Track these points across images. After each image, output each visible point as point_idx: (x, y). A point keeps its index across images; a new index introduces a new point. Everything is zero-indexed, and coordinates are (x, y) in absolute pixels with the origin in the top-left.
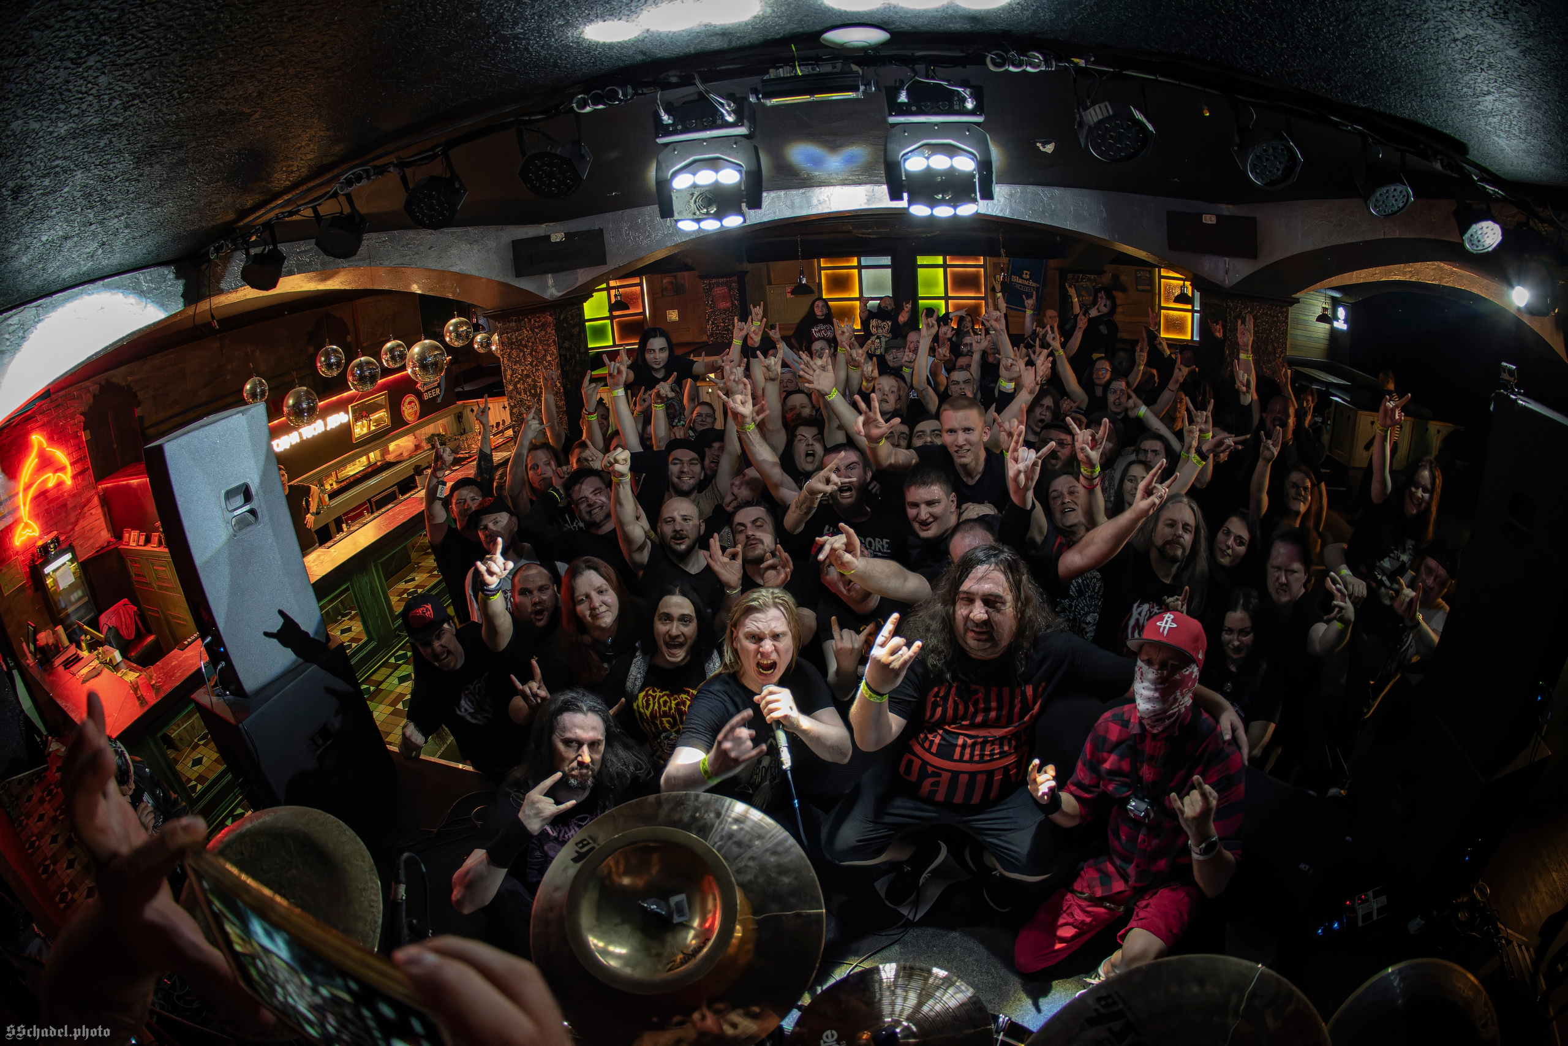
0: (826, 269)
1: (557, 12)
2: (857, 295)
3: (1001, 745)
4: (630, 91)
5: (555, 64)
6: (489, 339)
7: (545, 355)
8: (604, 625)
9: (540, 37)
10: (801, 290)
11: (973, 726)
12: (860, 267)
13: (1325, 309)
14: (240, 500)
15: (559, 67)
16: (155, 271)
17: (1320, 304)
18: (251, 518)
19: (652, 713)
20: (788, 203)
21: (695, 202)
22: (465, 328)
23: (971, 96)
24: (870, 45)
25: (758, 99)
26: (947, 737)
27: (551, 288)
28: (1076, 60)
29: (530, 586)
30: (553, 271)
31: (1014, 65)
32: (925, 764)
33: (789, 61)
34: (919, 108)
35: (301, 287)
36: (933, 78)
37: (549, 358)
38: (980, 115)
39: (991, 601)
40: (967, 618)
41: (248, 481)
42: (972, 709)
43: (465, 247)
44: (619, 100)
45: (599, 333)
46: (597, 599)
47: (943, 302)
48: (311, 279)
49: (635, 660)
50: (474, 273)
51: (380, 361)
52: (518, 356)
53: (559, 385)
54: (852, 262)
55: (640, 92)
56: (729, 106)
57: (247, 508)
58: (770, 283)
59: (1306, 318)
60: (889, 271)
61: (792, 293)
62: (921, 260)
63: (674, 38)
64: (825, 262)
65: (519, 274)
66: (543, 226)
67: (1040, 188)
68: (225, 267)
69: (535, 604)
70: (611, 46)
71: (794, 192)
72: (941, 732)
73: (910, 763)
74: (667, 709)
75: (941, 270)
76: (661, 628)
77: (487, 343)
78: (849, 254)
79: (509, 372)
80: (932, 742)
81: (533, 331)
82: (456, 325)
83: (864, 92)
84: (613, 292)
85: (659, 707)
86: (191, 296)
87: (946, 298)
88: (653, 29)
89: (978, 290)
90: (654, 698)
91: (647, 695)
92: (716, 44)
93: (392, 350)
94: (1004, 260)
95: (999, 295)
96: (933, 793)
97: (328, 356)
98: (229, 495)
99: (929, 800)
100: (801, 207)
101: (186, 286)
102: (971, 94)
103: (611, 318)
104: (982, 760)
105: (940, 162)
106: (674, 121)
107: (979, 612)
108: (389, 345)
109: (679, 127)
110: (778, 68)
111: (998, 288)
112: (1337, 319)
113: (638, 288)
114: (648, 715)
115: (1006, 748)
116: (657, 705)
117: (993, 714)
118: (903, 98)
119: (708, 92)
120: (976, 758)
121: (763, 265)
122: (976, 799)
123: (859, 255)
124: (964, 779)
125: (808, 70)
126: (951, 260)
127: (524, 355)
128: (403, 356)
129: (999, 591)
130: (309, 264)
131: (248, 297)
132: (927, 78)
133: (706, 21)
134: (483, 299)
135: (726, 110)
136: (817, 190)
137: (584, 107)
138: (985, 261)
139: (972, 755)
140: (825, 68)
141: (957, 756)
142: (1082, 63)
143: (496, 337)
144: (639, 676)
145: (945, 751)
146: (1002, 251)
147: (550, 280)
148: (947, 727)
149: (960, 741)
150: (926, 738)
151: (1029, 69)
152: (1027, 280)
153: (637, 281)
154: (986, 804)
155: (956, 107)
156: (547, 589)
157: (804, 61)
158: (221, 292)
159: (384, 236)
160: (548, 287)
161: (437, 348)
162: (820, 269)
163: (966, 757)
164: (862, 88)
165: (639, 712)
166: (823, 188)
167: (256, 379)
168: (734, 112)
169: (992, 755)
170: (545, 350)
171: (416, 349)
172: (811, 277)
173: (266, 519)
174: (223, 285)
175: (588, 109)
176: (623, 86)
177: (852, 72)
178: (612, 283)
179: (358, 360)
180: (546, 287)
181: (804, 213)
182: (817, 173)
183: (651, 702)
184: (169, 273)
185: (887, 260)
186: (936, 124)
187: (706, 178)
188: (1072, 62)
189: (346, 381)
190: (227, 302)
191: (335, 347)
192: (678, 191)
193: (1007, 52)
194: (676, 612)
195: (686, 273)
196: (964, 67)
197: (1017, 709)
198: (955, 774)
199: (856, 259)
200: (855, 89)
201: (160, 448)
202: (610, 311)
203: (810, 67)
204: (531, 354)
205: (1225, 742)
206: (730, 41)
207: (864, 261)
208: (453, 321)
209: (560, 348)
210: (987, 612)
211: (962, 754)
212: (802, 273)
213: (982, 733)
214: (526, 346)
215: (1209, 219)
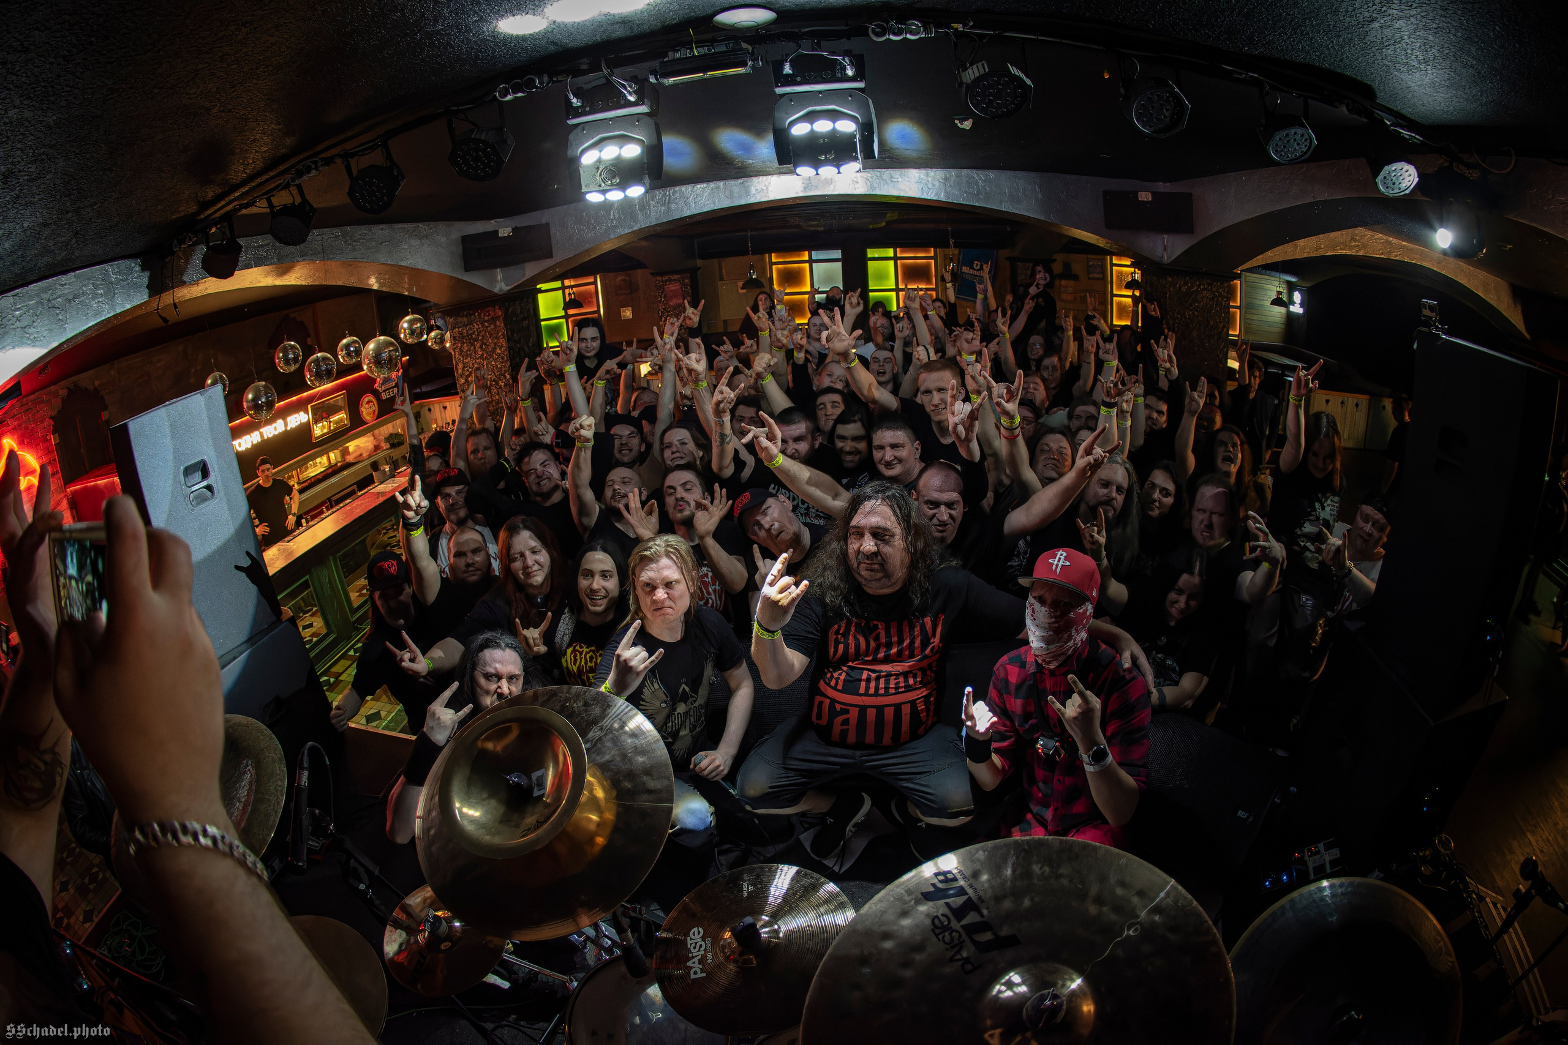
0: (777, 264)
1: (471, 10)
2: (808, 289)
3: (906, 681)
4: (546, 79)
5: (477, 57)
6: (443, 336)
7: (495, 349)
8: (535, 584)
9: (459, 33)
10: (751, 284)
11: (876, 661)
12: (811, 261)
13: (1279, 293)
14: (198, 476)
15: (480, 59)
16: (123, 264)
17: (1274, 288)
18: (209, 493)
19: (579, 668)
20: (727, 193)
21: (601, 175)
22: (419, 325)
23: (851, 64)
24: (758, 25)
25: (657, 79)
26: (852, 673)
27: (500, 282)
28: (955, 26)
29: (464, 549)
30: (503, 265)
31: (895, 34)
32: (833, 701)
33: (688, 45)
34: (803, 77)
35: (260, 282)
36: (817, 51)
37: (498, 351)
38: (861, 81)
39: (879, 534)
40: (858, 552)
41: (205, 458)
42: (873, 644)
43: (415, 242)
44: (537, 87)
45: (555, 331)
46: (530, 559)
47: (894, 294)
48: (267, 275)
49: (564, 616)
50: (426, 268)
51: (336, 356)
52: (469, 350)
53: (508, 377)
54: (804, 255)
55: (555, 79)
56: (631, 87)
57: (205, 483)
58: (722, 279)
59: (1262, 303)
60: (840, 264)
61: (742, 288)
62: (871, 253)
63: (580, 27)
64: (777, 257)
65: (468, 267)
66: (492, 221)
67: (975, 171)
68: (187, 261)
69: (468, 565)
70: (524, 38)
71: (732, 182)
72: (845, 668)
73: (821, 703)
74: (593, 664)
75: (892, 263)
76: (583, 583)
77: (441, 340)
78: (800, 249)
79: (461, 366)
80: (837, 679)
81: (483, 326)
82: (411, 322)
83: (753, 68)
84: (567, 291)
85: (586, 663)
86: (156, 288)
87: (897, 290)
88: (559, 20)
89: (929, 281)
90: (581, 653)
91: (574, 651)
92: (620, 32)
93: (347, 346)
94: (953, 251)
95: (949, 285)
96: (844, 733)
97: (285, 351)
98: (188, 471)
99: (842, 743)
100: (740, 197)
101: (151, 279)
102: (851, 61)
103: (566, 317)
104: (887, 693)
105: (823, 126)
106: (583, 103)
107: (869, 545)
108: (345, 341)
109: (588, 109)
110: (677, 51)
111: (948, 277)
112: (1293, 303)
113: (592, 287)
114: (575, 670)
115: (911, 681)
116: (583, 660)
117: (894, 650)
118: (787, 70)
119: (611, 75)
120: (882, 691)
121: (716, 261)
122: (887, 739)
123: (810, 249)
124: (871, 714)
125: (704, 50)
126: (902, 252)
127: (475, 348)
128: (358, 352)
129: (888, 525)
130: (266, 258)
131: (210, 292)
132: (813, 50)
133: (605, 10)
134: (436, 296)
135: (629, 92)
136: (755, 180)
137: (506, 96)
138: (935, 253)
139: (877, 688)
140: (721, 48)
141: (862, 690)
142: (960, 27)
143: (448, 335)
144: (567, 632)
145: (851, 686)
146: (951, 241)
147: (499, 274)
148: (850, 664)
149: (865, 675)
150: (832, 676)
151: (909, 36)
152: (977, 270)
153: (591, 280)
154: (897, 744)
155: (839, 75)
156: (480, 551)
157: (700, 43)
158: (183, 284)
159: (337, 231)
160: (496, 281)
161: (392, 344)
162: (772, 264)
163: (872, 691)
164: (750, 64)
165: (567, 667)
166: (761, 178)
167: (217, 374)
168: (635, 92)
169: (897, 688)
170: (495, 344)
171: (371, 346)
172: (762, 271)
173: (222, 494)
174: (185, 278)
175: (509, 98)
176: (540, 75)
177: (741, 49)
178: (567, 283)
179: (315, 356)
180: (494, 281)
181: (743, 202)
182: (751, 162)
183: (578, 657)
184: (135, 265)
185: (837, 254)
186: (820, 92)
187: (610, 152)
188: (952, 28)
189: (304, 377)
190: (189, 296)
191: (293, 343)
192: (588, 166)
193: (888, 22)
194: (597, 567)
195: (639, 271)
196: (849, 39)
197: (918, 643)
198: (863, 709)
199: (807, 253)
200: (743, 64)
201: (125, 427)
202: (565, 308)
203: (706, 48)
204: (481, 347)
205: (1125, 670)
206: (631, 28)
207: (815, 255)
208: (408, 318)
209: (509, 340)
210: (876, 545)
211: (867, 688)
212: (751, 267)
213: (886, 668)
214: (476, 340)
215: (1145, 196)
